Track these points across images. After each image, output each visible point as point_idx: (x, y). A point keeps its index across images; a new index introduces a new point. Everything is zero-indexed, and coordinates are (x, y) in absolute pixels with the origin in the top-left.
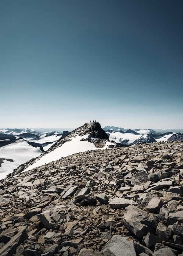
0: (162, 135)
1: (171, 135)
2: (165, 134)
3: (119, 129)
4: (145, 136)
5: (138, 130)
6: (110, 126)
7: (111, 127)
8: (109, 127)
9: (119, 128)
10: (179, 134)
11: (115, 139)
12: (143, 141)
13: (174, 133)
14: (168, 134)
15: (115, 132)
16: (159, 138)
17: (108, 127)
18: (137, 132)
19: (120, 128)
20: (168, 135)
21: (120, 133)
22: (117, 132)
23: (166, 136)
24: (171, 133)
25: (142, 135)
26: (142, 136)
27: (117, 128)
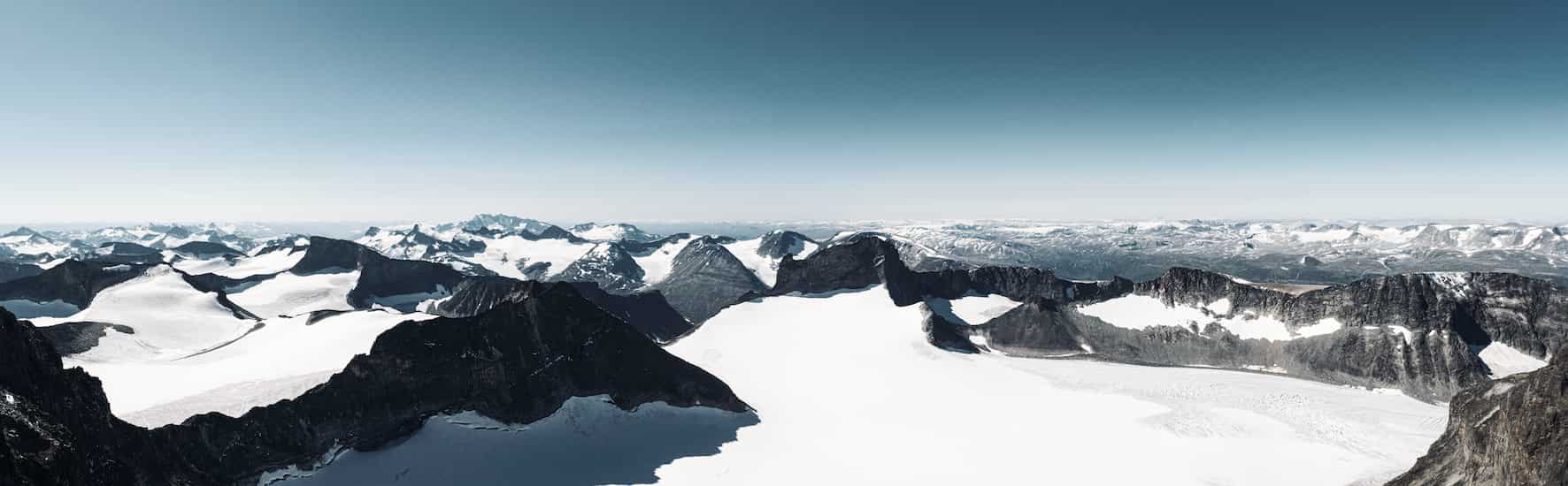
0: (658, 245)
1: (683, 243)
2: (665, 241)
3: (523, 226)
4: (603, 250)
5: (587, 227)
6: (494, 215)
7: (496, 219)
8: (490, 216)
9: (525, 221)
10: (708, 240)
11: (505, 260)
12: (595, 265)
13: (693, 237)
14: (674, 239)
15: (502, 237)
16: (648, 255)
17: (484, 216)
18: (577, 235)
19: (528, 221)
20: (675, 243)
21: (520, 238)
22: (511, 237)
23: (668, 246)
24: (686, 236)
25: (591, 246)
26: (591, 251)
27: (517, 221)
